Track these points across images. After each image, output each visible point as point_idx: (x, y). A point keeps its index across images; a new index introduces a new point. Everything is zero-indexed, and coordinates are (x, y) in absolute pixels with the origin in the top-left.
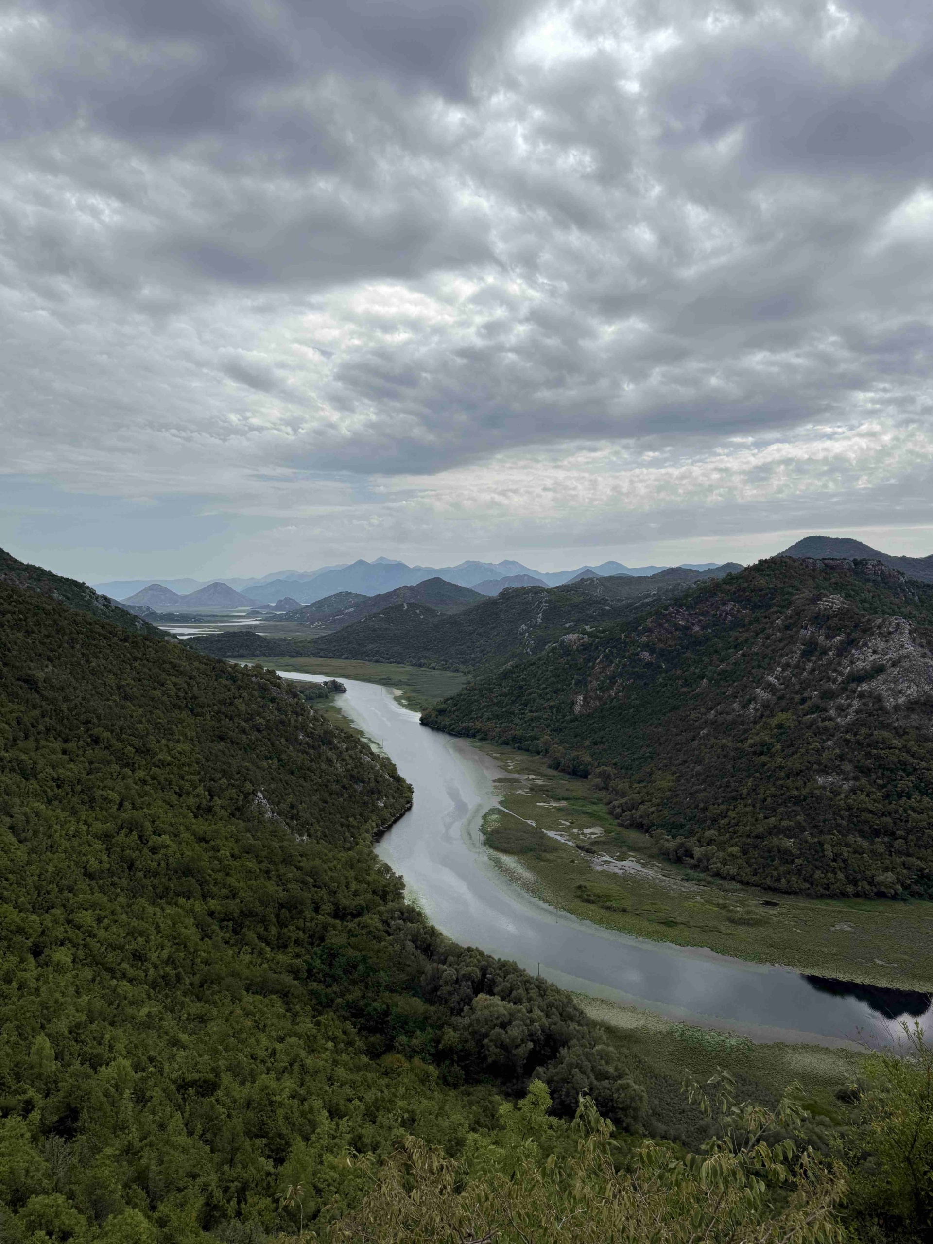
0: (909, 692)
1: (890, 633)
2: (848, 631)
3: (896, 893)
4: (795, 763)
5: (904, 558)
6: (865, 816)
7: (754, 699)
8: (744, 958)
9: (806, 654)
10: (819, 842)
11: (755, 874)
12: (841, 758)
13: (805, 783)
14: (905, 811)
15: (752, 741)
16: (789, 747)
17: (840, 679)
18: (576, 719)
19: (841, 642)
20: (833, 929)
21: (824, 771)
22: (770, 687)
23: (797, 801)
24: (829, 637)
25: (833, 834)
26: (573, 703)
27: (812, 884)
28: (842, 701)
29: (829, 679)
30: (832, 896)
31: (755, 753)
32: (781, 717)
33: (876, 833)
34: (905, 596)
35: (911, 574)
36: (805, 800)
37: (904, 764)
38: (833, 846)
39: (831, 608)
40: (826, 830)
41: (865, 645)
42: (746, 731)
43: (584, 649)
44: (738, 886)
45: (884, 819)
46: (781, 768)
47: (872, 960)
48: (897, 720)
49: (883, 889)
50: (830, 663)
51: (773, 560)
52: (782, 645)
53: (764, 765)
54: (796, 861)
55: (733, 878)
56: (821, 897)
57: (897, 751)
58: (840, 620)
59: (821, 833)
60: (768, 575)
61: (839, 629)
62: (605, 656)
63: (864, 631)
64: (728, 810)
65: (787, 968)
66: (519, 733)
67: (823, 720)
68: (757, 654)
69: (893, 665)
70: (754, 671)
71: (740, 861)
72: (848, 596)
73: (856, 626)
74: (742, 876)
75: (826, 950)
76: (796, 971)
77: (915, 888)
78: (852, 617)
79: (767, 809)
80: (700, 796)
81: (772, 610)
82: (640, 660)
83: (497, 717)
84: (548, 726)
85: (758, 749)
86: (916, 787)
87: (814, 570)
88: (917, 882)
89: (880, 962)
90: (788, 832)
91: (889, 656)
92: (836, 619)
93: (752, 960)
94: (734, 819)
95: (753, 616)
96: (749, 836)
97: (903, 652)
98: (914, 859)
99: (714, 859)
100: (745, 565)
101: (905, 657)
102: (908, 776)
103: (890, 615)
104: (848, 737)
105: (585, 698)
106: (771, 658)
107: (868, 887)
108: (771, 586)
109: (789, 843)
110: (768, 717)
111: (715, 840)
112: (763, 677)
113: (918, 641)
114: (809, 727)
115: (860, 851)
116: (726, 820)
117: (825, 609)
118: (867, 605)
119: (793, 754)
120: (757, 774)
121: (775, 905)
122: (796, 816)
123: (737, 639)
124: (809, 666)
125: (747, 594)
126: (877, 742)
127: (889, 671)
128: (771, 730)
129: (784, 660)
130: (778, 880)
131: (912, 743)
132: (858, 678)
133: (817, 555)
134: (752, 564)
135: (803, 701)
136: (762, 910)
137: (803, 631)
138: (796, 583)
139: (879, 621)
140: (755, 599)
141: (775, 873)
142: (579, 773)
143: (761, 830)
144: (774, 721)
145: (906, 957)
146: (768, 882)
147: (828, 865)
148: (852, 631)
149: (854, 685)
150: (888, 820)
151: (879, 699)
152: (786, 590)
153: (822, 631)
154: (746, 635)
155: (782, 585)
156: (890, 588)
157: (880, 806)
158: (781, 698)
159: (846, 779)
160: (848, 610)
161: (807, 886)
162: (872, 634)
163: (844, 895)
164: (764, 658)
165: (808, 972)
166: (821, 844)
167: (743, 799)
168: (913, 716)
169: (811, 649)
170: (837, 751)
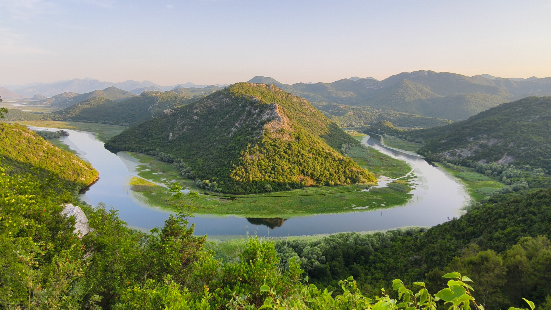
0: (278, 128)
1: (273, 108)
2: (260, 108)
3: (271, 190)
4: (242, 152)
7: (231, 132)
9: (248, 116)
11: (228, 189)
12: (256, 149)
13: (245, 158)
15: (230, 146)
16: (240, 147)
17: (257, 124)
18: (170, 142)
19: (258, 112)
21: (251, 154)
22: (236, 127)
26: (168, 136)
29: (254, 124)
31: (230, 150)
32: (239, 137)
36: (245, 164)
39: (256, 100)
41: (265, 112)
42: (228, 142)
43: (173, 115)
44: (223, 194)
48: (274, 136)
49: (267, 190)
50: (255, 118)
51: (239, 83)
52: (241, 113)
53: (233, 153)
55: (221, 192)
57: (273, 146)
60: (238, 88)
61: (258, 107)
62: (180, 118)
63: (265, 108)
65: (242, 215)
66: (147, 148)
68: (233, 116)
70: (232, 122)
71: (223, 186)
72: (263, 96)
74: (224, 190)
78: (262, 103)
80: (212, 165)
81: (238, 101)
82: (193, 119)
83: (138, 142)
84: (159, 145)
85: (232, 148)
87: (253, 87)
88: (277, 186)
91: (272, 116)
95: (233, 103)
97: (276, 115)
98: (276, 180)
99: (215, 186)
102: (276, 154)
103: (273, 103)
105: (173, 134)
106: (237, 117)
107: (262, 190)
108: (238, 92)
109: (239, 178)
110: (235, 137)
111: (216, 180)
112: (234, 124)
113: (281, 111)
117: (253, 101)
119: (242, 149)
122: (241, 169)
123: (227, 111)
124: (249, 119)
125: (231, 95)
127: (272, 121)
128: (236, 142)
129: (241, 118)
130: (235, 190)
131: (277, 143)
132: (263, 123)
134: (232, 85)
135: (246, 131)
137: (247, 108)
139: (270, 104)
140: (233, 97)
142: (170, 161)
144: (237, 139)
146: (232, 191)
147: (251, 184)
149: (261, 126)
152: (243, 94)
153: (253, 108)
154: (230, 109)
157: (267, 164)
158: (240, 131)
159: (257, 156)
160: (260, 101)
161: (244, 191)
162: (268, 109)
164: (235, 118)
165: (248, 217)
168: (278, 135)
169: (249, 114)
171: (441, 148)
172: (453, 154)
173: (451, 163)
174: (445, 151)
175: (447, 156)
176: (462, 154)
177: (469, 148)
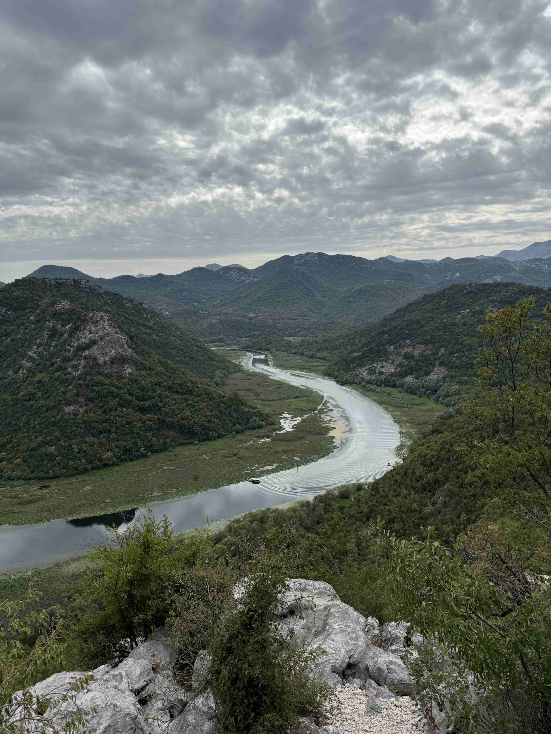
0: (111, 354)
1: (98, 321)
2: (74, 321)
3: (114, 462)
4: (51, 402)
5: (101, 279)
6: (94, 424)
7: (21, 367)
8: (32, 523)
9: (51, 337)
10: (69, 445)
11: (33, 472)
12: (77, 395)
13: (58, 413)
14: (115, 418)
15: (23, 393)
16: (46, 393)
17: (72, 350)
19: (71, 328)
20: (81, 491)
21: (68, 404)
22: (31, 359)
23: (54, 424)
24: (63, 326)
25: (77, 439)
27: (67, 470)
28: (75, 362)
29: (66, 350)
30: (78, 474)
31: (25, 400)
32: (39, 376)
33: (101, 433)
34: (104, 300)
35: (105, 288)
36: (59, 422)
37: (111, 393)
38: (77, 445)
39: (63, 308)
40: (72, 437)
41: (85, 329)
42: (18, 388)
44: (23, 482)
45: (104, 424)
46: (43, 406)
47: (104, 501)
48: (106, 369)
49: (106, 462)
50: (65, 341)
51: (24, 279)
52: (35, 332)
53: (32, 406)
54: (57, 458)
55: (19, 478)
56: (73, 475)
57: (107, 386)
58: (69, 315)
59: (70, 439)
60: (22, 289)
61: (69, 321)
63: (83, 321)
64: (11, 438)
65: (58, 520)
67: (65, 375)
68: (20, 339)
69: (101, 339)
70: (20, 349)
71: (22, 467)
72: (72, 301)
73: (79, 318)
74: (25, 475)
75: (79, 504)
76: (63, 520)
77: (123, 457)
78: (75, 313)
79: (36, 432)
81: (27, 311)
85: (27, 397)
86: (119, 404)
87: (50, 286)
88: (124, 454)
89: (108, 501)
90: (51, 443)
91: (99, 334)
92: (67, 315)
93: (36, 523)
94: (16, 442)
95: (15, 315)
96: (27, 451)
97: (105, 331)
98: (121, 442)
99: (6, 470)
100: (7, 283)
101: (107, 334)
102: (114, 399)
103: (96, 311)
104: (80, 382)
106: (30, 341)
107: (98, 463)
108: (25, 296)
109: (52, 449)
110: (32, 377)
111: (5, 458)
112: (26, 353)
113: (113, 325)
114: (57, 380)
115: (92, 444)
116: (11, 445)
117: (60, 309)
118: (83, 306)
119: (49, 397)
120: (29, 413)
121: (47, 487)
122: (54, 433)
123: (6, 331)
124: (54, 344)
125: (10, 301)
126: (97, 383)
127: (99, 343)
128: (34, 385)
129: (38, 341)
130: (48, 472)
131: (115, 381)
132: (83, 348)
133: (50, 276)
134: (10, 282)
135: (52, 365)
136: (39, 492)
137: (47, 323)
138: (40, 294)
139: (91, 315)
140: (16, 305)
141: (45, 469)
143: (34, 445)
144: (36, 379)
145: (121, 494)
146: (42, 474)
147: (76, 457)
148: (76, 322)
149: (81, 352)
150: (107, 424)
151: (95, 359)
152: (34, 298)
153: (59, 322)
154: (12, 328)
155: (32, 295)
156: (95, 296)
157: (101, 417)
158: (38, 365)
159: (81, 406)
160: (73, 309)
161: (65, 471)
162: (88, 322)
163: (86, 470)
164: (25, 341)
165: (70, 519)
166: (70, 445)
167: (20, 429)
168: (114, 366)
169: (54, 333)
170: (75, 391)
171: (355, 364)
172: (372, 370)
173: (371, 384)
174: (360, 367)
175: (365, 374)
176: (383, 370)
177: (391, 361)
